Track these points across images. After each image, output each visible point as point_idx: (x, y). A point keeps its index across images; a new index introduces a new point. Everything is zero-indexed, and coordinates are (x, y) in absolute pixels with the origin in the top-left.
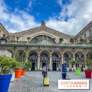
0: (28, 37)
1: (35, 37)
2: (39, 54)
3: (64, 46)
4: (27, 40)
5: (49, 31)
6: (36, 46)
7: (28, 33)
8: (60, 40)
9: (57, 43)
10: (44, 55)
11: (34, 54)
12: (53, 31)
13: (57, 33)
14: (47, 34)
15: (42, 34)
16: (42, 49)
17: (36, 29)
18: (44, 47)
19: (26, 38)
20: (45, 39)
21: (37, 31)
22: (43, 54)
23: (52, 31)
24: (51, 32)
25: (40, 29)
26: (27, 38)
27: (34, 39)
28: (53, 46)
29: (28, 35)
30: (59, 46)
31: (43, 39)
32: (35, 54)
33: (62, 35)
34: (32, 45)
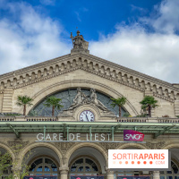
0: (23, 95)
1: (50, 95)
2: (65, 159)
3: (163, 127)
4: (16, 108)
5: (102, 72)
6: (51, 130)
7: (21, 82)
8: (143, 103)
9: (133, 115)
10: (84, 165)
11: (44, 161)
12: (117, 71)
13: (131, 77)
14: (94, 83)
15: (74, 81)
16: (77, 141)
17: (54, 66)
18: (83, 131)
19: (15, 101)
20: (88, 101)
21: (57, 71)
22: (81, 161)
23: (112, 70)
24: (108, 74)
25: (65, 62)
26: (19, 98)
27: (45, 102)
28: (120, 126)
29: (20, 90)
30: (142, 127)
31: (80, 100)
32: (47, 161)
33: (152, 84)
34: (38, 126)
